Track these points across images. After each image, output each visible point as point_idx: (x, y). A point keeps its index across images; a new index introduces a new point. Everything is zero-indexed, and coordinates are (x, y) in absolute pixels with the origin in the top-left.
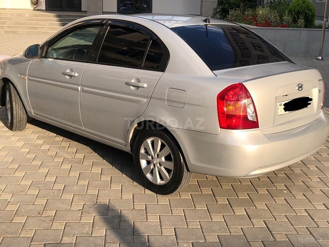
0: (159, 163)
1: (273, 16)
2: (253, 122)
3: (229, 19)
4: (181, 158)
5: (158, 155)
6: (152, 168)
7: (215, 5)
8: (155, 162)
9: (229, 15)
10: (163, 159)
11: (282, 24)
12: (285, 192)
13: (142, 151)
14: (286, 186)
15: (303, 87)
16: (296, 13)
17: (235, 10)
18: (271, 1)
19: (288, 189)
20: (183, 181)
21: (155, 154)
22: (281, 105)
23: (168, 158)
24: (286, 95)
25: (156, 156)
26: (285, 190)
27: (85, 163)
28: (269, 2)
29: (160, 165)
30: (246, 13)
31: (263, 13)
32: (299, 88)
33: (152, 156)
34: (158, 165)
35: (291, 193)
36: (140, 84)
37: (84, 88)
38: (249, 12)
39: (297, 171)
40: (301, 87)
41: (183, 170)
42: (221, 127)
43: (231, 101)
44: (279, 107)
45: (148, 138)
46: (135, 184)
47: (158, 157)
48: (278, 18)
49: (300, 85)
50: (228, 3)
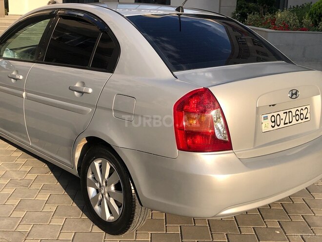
0: (108, 194)
1: (292, 19)
2: (225, 142)
3: (248, 23)
4: (132, 188)
5: (106, 182)
6: (99, 199)
7: (234, 10)
8: (103, 192)
9: (247, 19)
10: (113, 188)
11: (301, 28)
12: (278, 232)
13: (90, 176)
14: (280, 224)
15: (298, 93)
16: (317, 16)
17: (253, 14)
18: (294, 7)
19: (282, 227)
20: (136, 219)
21: (102, 181)
22: (266, 118)
23: (118, 187)
24: (273, 105)
25: (104, 184)
26: (277, 229)
27: (33, 187)
28: (292, 7)
29: (109, 196)
30: (266, 17)
31: (281, 16)
32: (292, 95)
33: (100, 184)
34: (107, 195)
35: (285, 233)
36: (84, 89)
37: (28, 94)
38: (268, 16)
39: (299, 201)
40: (296, 94)
41: (135, 205)
42: (179, 149)
43: (195, 113)
44: (263, 121)
45: (94, 159)
46: (85, 217)
47: (106, 185)
48: (297, 21)
49: (294, 92)
50: (247, 8)
